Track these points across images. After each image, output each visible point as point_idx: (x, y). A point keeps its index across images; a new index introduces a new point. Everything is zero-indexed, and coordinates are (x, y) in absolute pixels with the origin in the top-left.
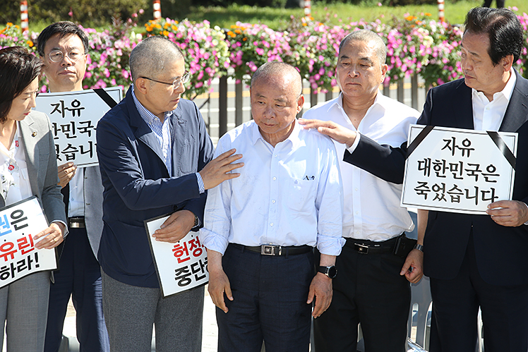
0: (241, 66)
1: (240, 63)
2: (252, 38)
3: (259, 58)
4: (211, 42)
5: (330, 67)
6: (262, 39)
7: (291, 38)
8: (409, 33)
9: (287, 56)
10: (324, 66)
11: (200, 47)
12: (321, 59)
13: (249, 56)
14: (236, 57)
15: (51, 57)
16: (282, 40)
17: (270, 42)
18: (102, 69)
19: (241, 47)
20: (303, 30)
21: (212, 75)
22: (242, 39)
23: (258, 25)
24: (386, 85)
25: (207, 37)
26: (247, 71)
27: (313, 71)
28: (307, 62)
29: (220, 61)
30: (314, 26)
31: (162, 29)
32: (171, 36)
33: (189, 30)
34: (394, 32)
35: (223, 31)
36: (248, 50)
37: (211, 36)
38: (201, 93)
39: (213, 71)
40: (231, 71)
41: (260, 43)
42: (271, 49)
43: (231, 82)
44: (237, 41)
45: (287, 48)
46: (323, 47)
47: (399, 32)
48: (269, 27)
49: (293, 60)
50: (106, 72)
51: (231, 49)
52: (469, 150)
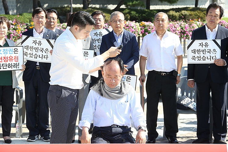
1: (143, 33)
2: (147, 26)
4: (136, 27)
6: (150, 26)
8: (191, 25)
11: (132, 28)
13: (146, 31)
14: (142, 31)
17: (152, 27)
19: (144, 28)
22: (144, 26)
23: (148, 23)
25: (135, 25)
29: (138, 32)
33: (130, 23)
35: (139, 24)
36: (146, 29)
42: (152, 29)
47: (188, 25)
51: (141, 29)
52: (207, 46)
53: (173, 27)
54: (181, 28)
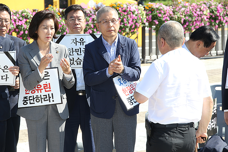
0: (151, 22)
1: (150, 20)
2: (156, 10)
3: (159, 18)
4: (138, 11)
5: (191, 21)
6: (160, 10)
7: (173, 9)
8: (227, 6)
9: (172, 17)
10: (188, 21)
11: (133, 14)
12: (187, 18)
13: (155, 17)
14: (149, 18)
15: (70, 20)
16: (170, 10)
17: (164, 11)
18: (90, 25)
19: (151, 13)
20: (179, 5)
21: (138, 26)
22: (152, 10)
23: (159, 4)
24: (216, 29)
25: (136, 9)
26: (154, 24)
27: (184, 23)
28: (181, 19)
29: (142, 20)
30: (184, 3)
31: (116, 6)
32: (120, 9)
33: (128, 6)
34: (220, 5)
35: (143, 6)
36: (154, 15)
37: (138, 9)
38: (133, 34)
39: (139, 24)
40: (147, 24)
41: (160, 11)
42: (165, 14)
43: (147, 29)
44: (150, 11)
45: (171, 13)
46: (188, 13)
47: (222, 5)
48: (164, 4)
49: (174, 19)
50: (92, 26)
51: (147, 14)
53: (198, 10)
54: (211, 10)
